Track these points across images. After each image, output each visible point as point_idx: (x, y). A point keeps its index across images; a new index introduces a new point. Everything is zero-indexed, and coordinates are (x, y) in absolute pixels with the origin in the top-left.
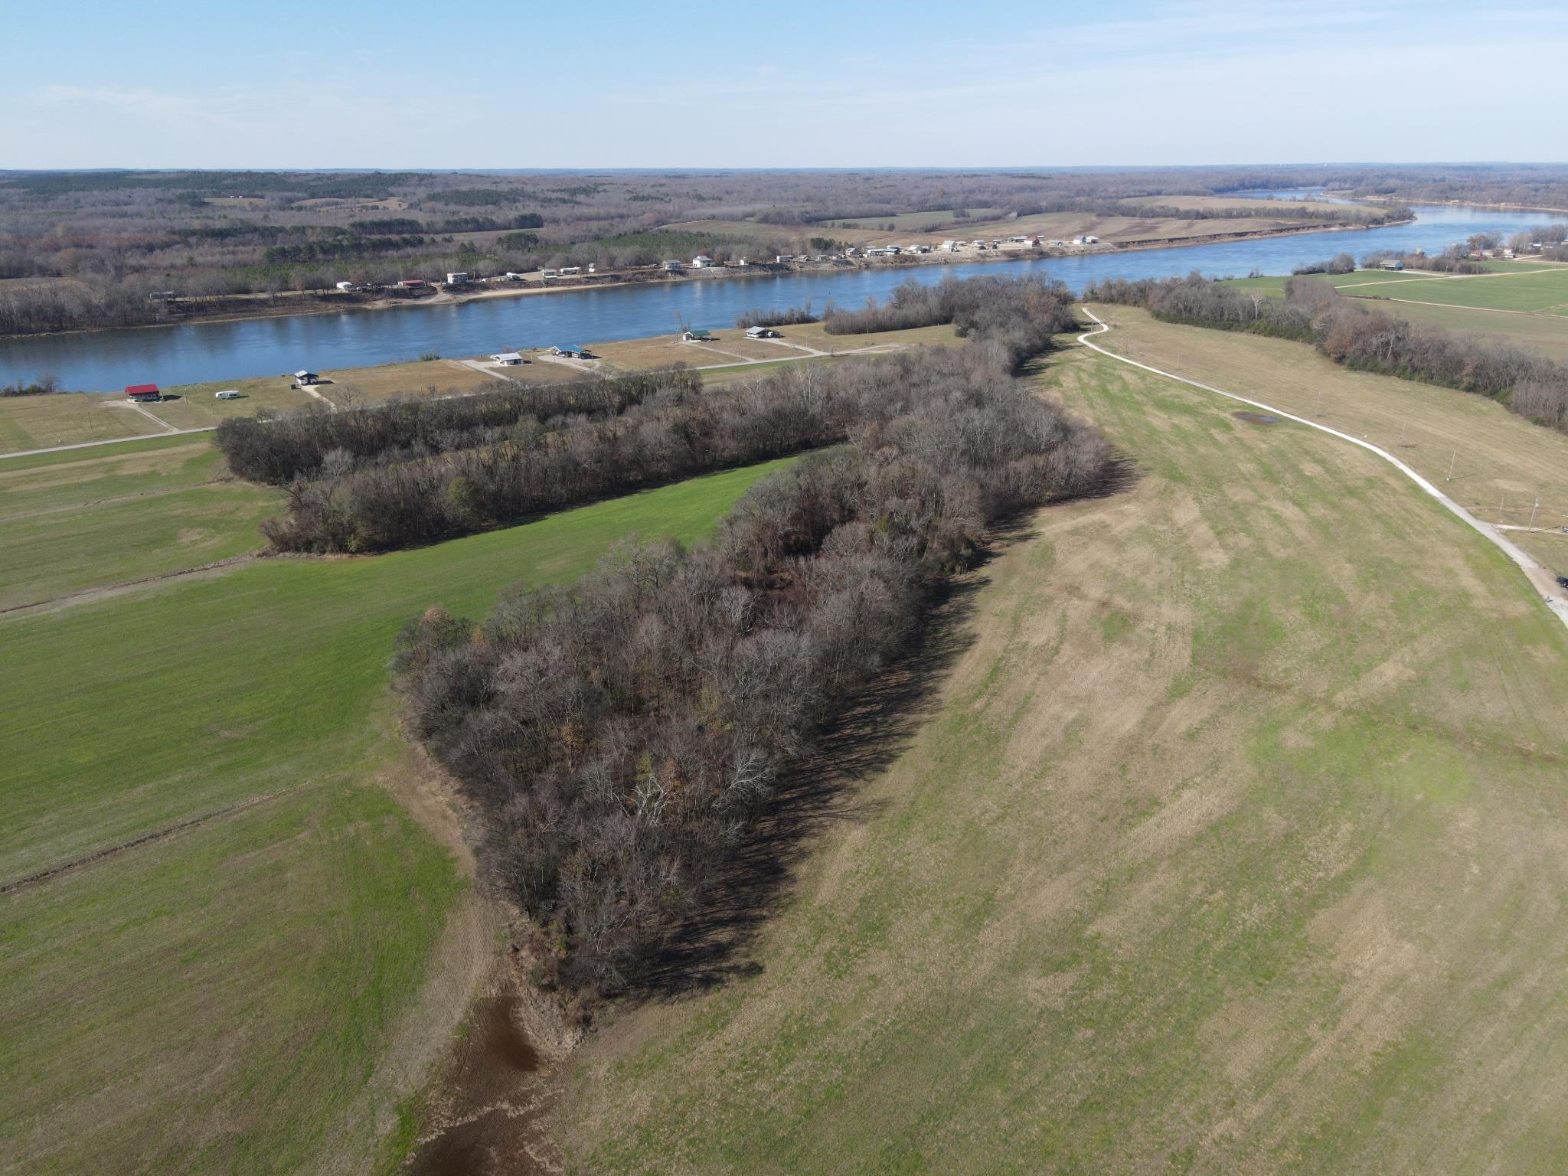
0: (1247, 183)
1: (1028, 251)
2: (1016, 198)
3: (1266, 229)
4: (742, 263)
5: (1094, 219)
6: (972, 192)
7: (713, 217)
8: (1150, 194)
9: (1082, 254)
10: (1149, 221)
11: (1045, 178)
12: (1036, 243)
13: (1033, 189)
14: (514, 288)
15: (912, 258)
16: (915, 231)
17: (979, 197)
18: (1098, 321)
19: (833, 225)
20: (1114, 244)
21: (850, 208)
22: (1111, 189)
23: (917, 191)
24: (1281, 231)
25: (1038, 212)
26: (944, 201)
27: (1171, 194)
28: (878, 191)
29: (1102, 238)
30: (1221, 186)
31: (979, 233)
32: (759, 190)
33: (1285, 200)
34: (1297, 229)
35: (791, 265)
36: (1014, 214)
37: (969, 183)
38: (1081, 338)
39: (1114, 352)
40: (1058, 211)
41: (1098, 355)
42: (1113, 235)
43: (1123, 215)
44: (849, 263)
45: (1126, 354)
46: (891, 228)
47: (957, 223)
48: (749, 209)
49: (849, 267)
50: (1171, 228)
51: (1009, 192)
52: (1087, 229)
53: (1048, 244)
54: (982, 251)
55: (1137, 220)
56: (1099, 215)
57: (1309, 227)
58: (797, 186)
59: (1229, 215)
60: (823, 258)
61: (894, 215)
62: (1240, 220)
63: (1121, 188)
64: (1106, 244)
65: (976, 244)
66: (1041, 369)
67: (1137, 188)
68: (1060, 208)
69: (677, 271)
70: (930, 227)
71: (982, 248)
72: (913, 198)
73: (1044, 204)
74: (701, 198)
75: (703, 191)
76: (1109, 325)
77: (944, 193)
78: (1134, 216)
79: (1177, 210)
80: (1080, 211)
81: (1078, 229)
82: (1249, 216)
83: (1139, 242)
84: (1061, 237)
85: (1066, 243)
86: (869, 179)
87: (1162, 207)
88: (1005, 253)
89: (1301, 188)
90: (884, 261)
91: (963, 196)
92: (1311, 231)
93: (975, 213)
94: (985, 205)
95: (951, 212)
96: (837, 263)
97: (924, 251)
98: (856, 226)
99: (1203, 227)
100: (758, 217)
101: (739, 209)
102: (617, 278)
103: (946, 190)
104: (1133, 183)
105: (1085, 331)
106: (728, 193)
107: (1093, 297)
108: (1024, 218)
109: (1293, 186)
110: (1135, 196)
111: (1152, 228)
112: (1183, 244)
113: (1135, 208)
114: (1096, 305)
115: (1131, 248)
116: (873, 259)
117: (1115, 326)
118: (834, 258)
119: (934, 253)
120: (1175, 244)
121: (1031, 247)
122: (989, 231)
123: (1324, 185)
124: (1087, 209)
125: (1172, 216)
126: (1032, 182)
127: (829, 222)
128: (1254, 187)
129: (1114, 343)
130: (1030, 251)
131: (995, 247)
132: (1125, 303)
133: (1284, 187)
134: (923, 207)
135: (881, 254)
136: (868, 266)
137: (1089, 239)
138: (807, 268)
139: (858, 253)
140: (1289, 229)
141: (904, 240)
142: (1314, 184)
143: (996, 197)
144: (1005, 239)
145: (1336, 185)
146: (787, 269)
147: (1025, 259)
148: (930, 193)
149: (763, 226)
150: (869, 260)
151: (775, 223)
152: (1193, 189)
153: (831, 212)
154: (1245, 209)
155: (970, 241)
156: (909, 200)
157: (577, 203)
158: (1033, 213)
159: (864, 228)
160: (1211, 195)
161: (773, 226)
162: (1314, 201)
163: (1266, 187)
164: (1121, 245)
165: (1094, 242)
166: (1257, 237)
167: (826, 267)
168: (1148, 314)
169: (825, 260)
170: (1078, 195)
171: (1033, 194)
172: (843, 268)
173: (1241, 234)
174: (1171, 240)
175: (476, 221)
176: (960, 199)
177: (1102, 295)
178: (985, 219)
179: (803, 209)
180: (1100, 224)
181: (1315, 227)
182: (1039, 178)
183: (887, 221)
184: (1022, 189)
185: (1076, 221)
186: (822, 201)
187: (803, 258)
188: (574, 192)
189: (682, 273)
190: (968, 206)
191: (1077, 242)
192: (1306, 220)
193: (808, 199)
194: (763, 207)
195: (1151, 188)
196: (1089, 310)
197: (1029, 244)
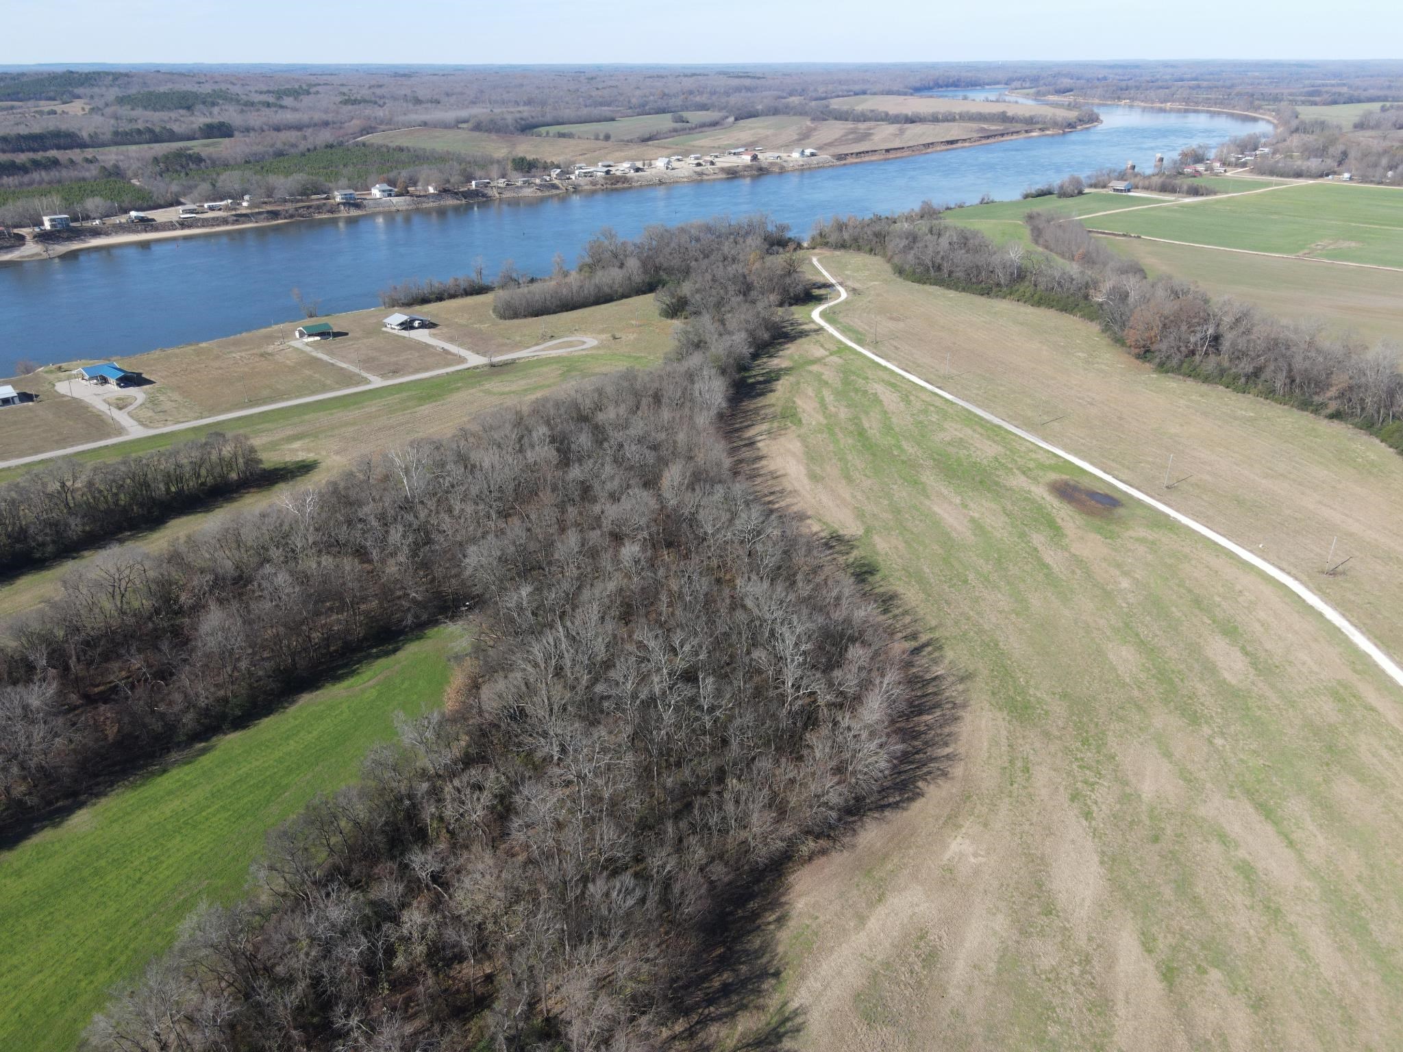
0: (940, 82)
1: (747, 167)
2: (735, 99)
3: (975, 135)
4: (431, 190)
5: (809, 123)
6: (691, 92)
7: (425, 124)
8: (856, 94)
9: (802, 170)
10: (862, 126)
11: (759, 78)
12: (755, 158)
13: (748, 89)
14: (138, 232)
15: (624, 179)
16: (631, 141)
17: (698, 99)
18: (833, 281)
19: (548, 133)
20: (833, 156)
21: (567, 113)
22: (821, 89)
23: (638, 93)
24: (988, 137)
25: (755, 116)
26: (662, 104)
27: (875, 94)
28: (599, 93)
29: (820, 148)
30: (918, 85)
31: (697, 143)
32: (482, 92)
33: (980, 101)
34: (1002, 135)
35: (489, 192)
36: (731, 119)
37: (688, 83)
38: (816, 314)
39: (860, 342)
40: (774, 114)
41: (842, 349)
42: (830, 144)
43: (836, 119)
44: (555, 187)
45: (875, 345)
46: (607, 138)
47: (675, 130)
48: (464, 114)
49: (555, 192)
50: (884, 135)
51: (727, 94)
52: (804, 137)
53: (766, 157)
54: (699, 169)
55: (850, 125)
56: (813, 120)
57: (1012, 133)
58: (522, 85)
59: (935, 119)
60: (525, 182)
61: (613, 120)
62: (946, 124)
63: (830, 87)
64: (824, 157)
65: (692, 159)
66: (772, 378)
67: (845, 87)
68: (775, 112)
69: (351, 203)
70: (647, 136)
71: (699, 165)
72: (634, 101)
73: (760, 107)
74: (418, 101)
75: (422, 93)
76: (846, 288)
77: (665, 94)
78: (847, 120)
79: (887, 114)
80: (795, 114)
81: (796, 137)
82: (954, 120)
83: (857, 154)
84: (778, 148)
85: (784, 155)
86: (592, 78)
87: (872, 111)
88: (723, 170)
89: (987, 87)
90: (594, 184)
91: (682, 97)
92: (1014, 137)
93: (695, 117)
94: (703, 107)
95: (669, 116)
96: (541, 187)
97: (638, 170)
98: (570, 136)
99: (916, 134)
100: (469, 125)
101: (450, 115)
102: (275, 215)
103: (666, 91)
104: (840, 82)
105: (819, 299)
106: (448, 95)
107: (821, 241)
108: (742, 123)
109: (980, 85)
110: (843, 96)
111: (866, 136)
112: (899, 154)
113: (847, 112)
114: (827, 252)
115: (850, 160)
116: (582, 181)
117: (854, 290)
118: (538, 181)
119: (648, 173)
120: (891, 155)
121: (749, 163)
122: (705, 140)
123: (1006, 84)
124: (801, 112)
125: (883, 120)
126: (747, 82)
127: (543, 130)
128: (947, 86)
129: (857, 323)
130: (748, 166)
131: (712, 163)
132: (859, 249)
133: (972, 86)
134: (643, 110)
135: (590, 174)
136: (576, 189)
137: (808, 152)
138: (507, 195)
139: (565, 173)
140: (995, 136)
141: (618, 154)
142: (998, 83)
143: (714, 98)
144: (723, 150)
145: (1016, 84)
146: (484, 195)
147: (744, 177)
148: (651, 94)
149: (476, 134)
150: (576, 182)
151: (489, 131)
152: (895, 89)
153: (549, 118)
154: (950, 114)
155: (686, 154)
156: (629, 102)
157: (282, 107)
158: (750, 117)
159: (579, 138)
160: (911, 94)
161: (486, 134)
162: (1005, 101)
163: (956, 86)
164: (840, 157)
165: (813, 155)
166: (967, 144)
167: (528, 192)
168: (888, 267)
169: (528, 184)
170: (791, 94)
171: (749, 94)
172: (547, 193)
173: (952, 142)
174: (887, 151)
175: (150, 131)
176: (678, 101)
177: (833, 239)
178: (703, 125)
179: (518, 115)
180: (815, 129)
181: (1017, 132)
182: (754, 77)
183: (603, 127)
184: (738, 89)
185: (792, 127)
186: (543, 103)
187: (501, 182)
188: (280, 94)
189: (357, 206)
190: (686, 109)
191: (796, 155)
192: (1008, 125)
193: (529, 102)
194: (479, 111)
195: (857, 88)
196: (819, 260)
197: (747, 159)
